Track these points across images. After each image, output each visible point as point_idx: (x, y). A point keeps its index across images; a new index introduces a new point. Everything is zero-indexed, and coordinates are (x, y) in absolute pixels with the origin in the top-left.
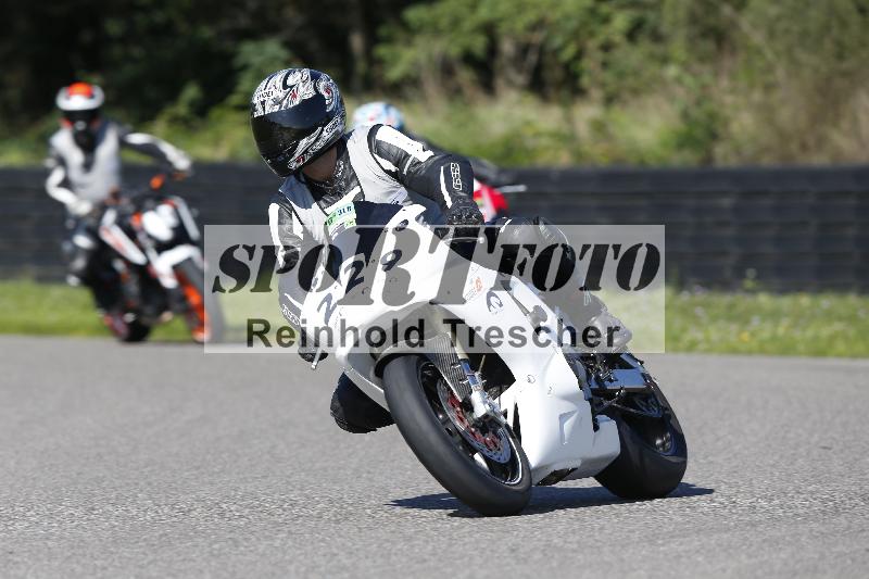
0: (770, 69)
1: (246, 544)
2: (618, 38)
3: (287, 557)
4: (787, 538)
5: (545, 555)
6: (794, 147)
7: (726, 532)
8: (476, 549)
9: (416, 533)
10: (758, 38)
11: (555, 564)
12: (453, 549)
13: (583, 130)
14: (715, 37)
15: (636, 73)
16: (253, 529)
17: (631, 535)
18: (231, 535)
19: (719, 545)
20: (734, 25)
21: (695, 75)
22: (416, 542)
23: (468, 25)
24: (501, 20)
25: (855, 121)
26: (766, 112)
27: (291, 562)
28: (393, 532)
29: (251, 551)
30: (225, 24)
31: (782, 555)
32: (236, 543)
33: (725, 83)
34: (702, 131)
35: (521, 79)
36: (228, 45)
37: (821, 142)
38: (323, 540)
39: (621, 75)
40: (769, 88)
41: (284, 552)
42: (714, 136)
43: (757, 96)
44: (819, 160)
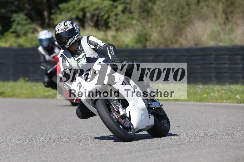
0: (162, 21)
1: (16, 154)
2: (119, 12)
3: (28, 158)
4: (169, 152)
5: (100, 157)
6: (169, 43)
7: (151, 150)
8: (81, 156)
9: (64, 151)
10: (159, 12)
11: (103, 159)
12: (75, 156)
13: (110, 38)
14: (146, 12)
15: (125, 23)
16: (18, 150)
17: (125, 151)
18: (12, 152)
19: (150, 154)
20: (152, 9)
21: (141, 23)
22: (64, 154)
23: (77, 9)
24: (86, 8)
25: (186, 36)
26: (161, 33)
27: (29, 160)
28: (57, 151)
29: (17, 157)
30: (9, 9)
31: (167, 157)
32: (13, 154)
33: (150, 25)
34: (143, 38)
35: (92, 24)
36: (9, 15)
37: (177, 41)
38: (38, 153)
39: (121, 23)
40: (162, 26)
41: (27, 157)
42: (146, 40)
43: (159, 29)
44: (176, 46)
